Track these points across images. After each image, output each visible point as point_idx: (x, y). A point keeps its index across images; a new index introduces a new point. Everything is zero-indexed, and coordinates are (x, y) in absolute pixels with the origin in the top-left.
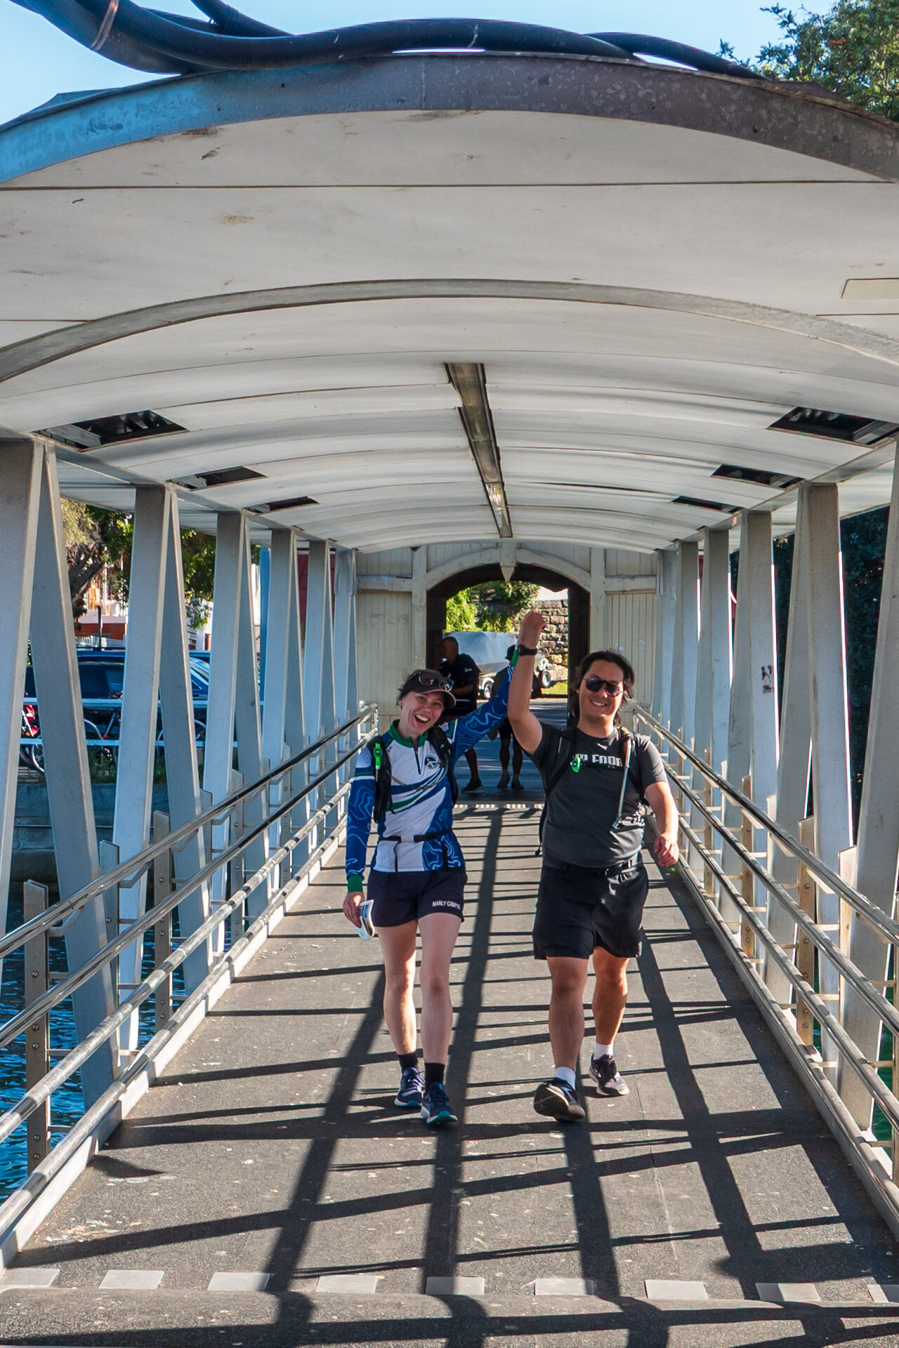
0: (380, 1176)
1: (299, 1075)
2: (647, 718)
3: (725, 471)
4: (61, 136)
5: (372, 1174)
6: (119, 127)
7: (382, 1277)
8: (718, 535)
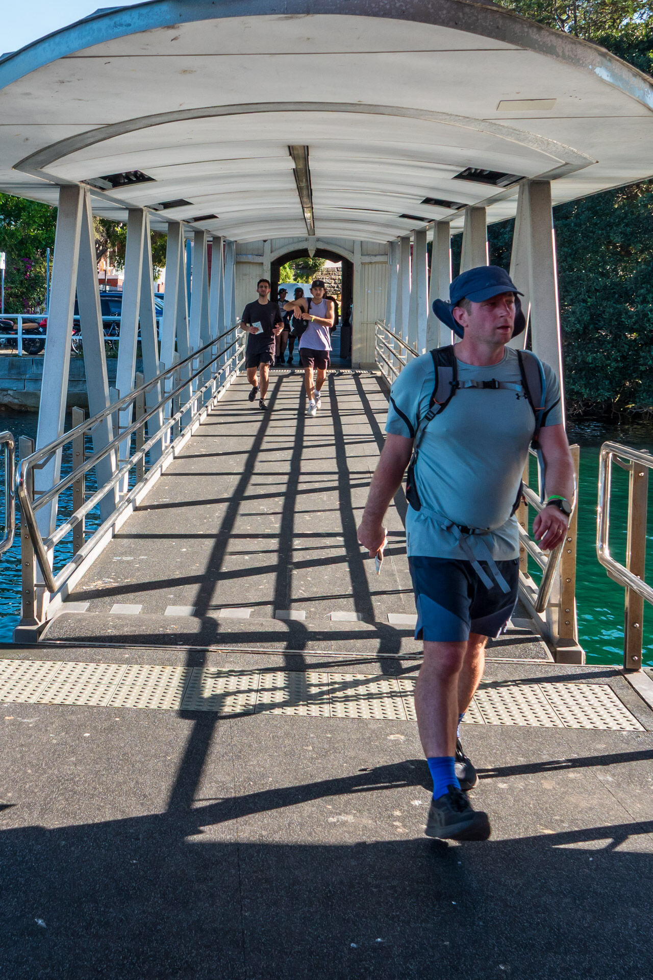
0: (250, 558)
1: (208, 506)
2: (383, 327)
3: (428, 201)
4: (100, 30)
5: (247, 557)
6: (129, 25)
7: (253, 610)
8: (421, 234)
